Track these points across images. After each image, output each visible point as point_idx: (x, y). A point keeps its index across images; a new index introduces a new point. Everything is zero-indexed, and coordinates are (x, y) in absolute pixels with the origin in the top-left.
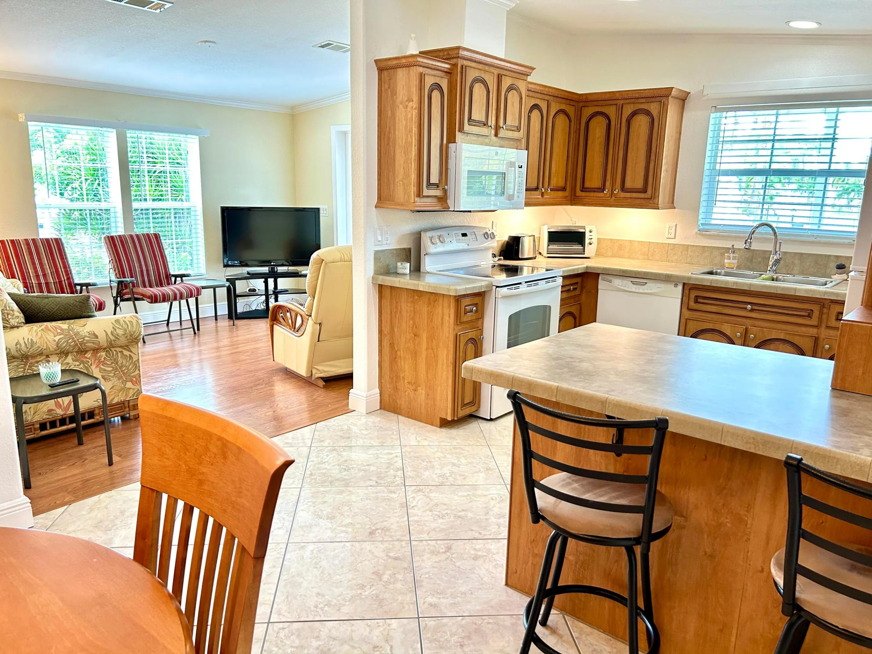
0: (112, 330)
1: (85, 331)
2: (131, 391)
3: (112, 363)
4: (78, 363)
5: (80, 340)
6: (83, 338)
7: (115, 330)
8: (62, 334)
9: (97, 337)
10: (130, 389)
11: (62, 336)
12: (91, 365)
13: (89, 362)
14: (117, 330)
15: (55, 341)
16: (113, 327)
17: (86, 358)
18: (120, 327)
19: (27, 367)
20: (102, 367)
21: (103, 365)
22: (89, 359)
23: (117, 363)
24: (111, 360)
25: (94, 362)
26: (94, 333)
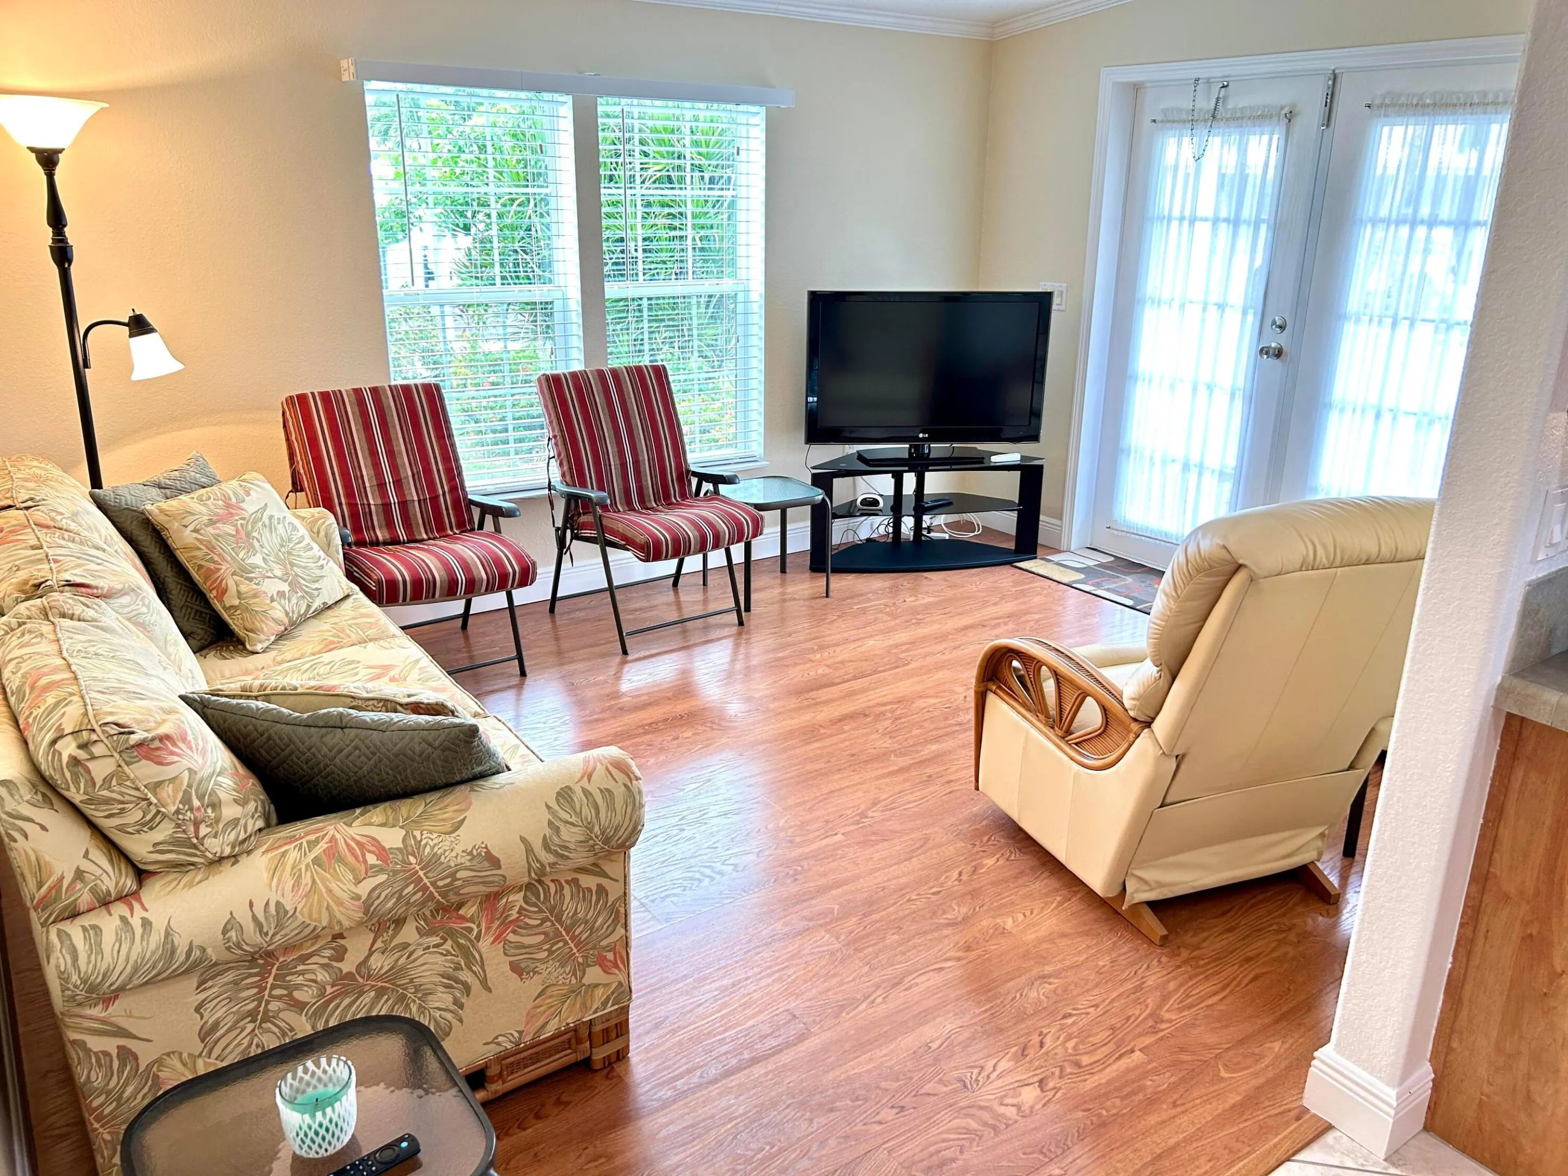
0: (548, 832)
1: (459, 849)
2: (599, 992)
3: (544, 921)
4: (436, 940)
5: (440, 883)
6: (453, 875)
7: (557, 831)
8: (381, 871)
9: (495, 862)
10: (597, 985)
11: (382, 878)
12: (478, 938)
13: (470, 930)
14: (563, 829)
15: (357, 897)
16: (550, 823)
17: (463, 918)
18: (573, 820)
19: (270, 980)
20: (511, 937)
21: (514, 932)
22: (471, 920)
23: (559, 919)
24: (541, 911)
25: (488, 929)
26: (488, 853)
